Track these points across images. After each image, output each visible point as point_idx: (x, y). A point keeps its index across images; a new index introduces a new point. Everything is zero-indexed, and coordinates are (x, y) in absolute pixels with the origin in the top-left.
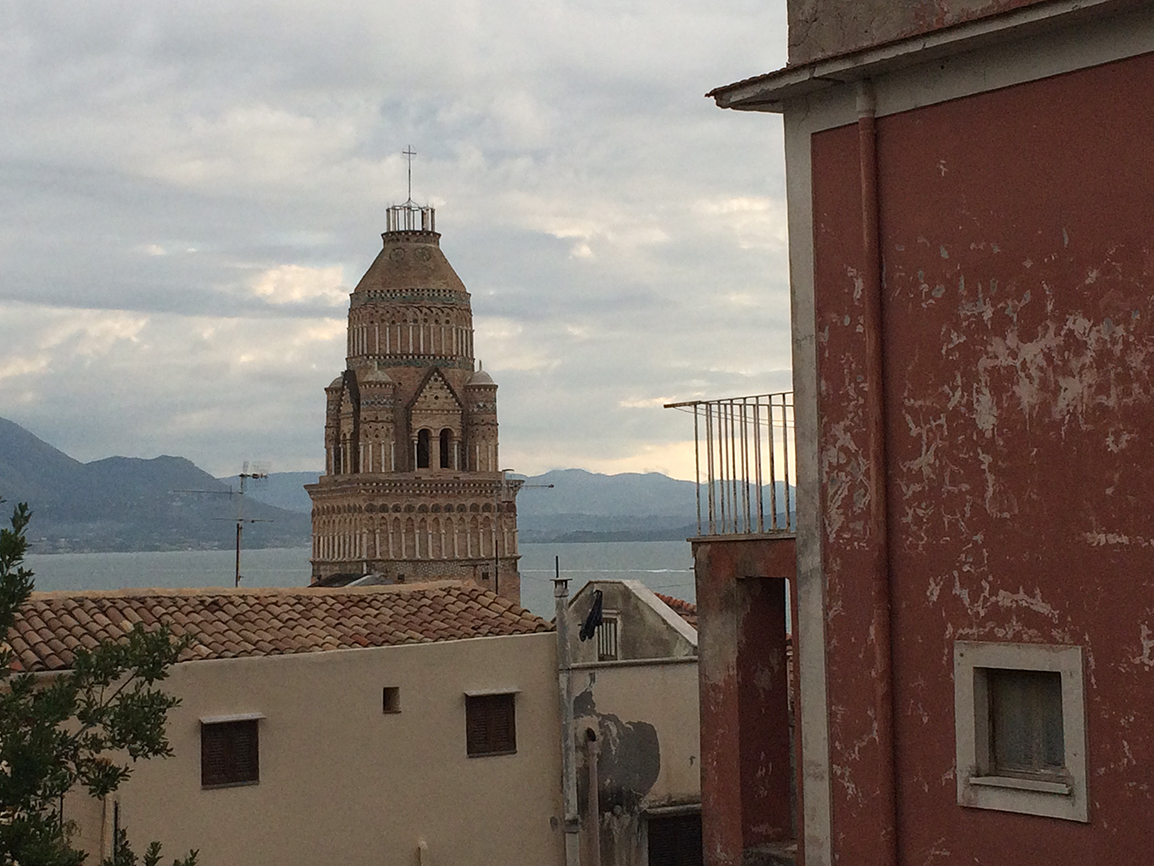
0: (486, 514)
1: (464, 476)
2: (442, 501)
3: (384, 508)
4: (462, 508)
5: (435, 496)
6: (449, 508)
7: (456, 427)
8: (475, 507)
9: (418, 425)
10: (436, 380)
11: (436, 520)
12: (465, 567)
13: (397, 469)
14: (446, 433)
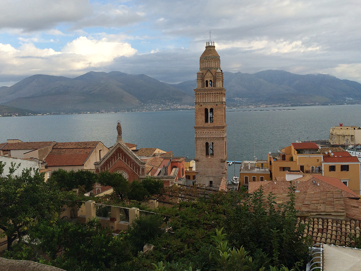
0: (217, 94)
2: (209, 92)
4: (213, 93)
10: (209, 72)
11: (208, 96)
12: (213, 103)
13: (202, 87)
14: (211, 81)
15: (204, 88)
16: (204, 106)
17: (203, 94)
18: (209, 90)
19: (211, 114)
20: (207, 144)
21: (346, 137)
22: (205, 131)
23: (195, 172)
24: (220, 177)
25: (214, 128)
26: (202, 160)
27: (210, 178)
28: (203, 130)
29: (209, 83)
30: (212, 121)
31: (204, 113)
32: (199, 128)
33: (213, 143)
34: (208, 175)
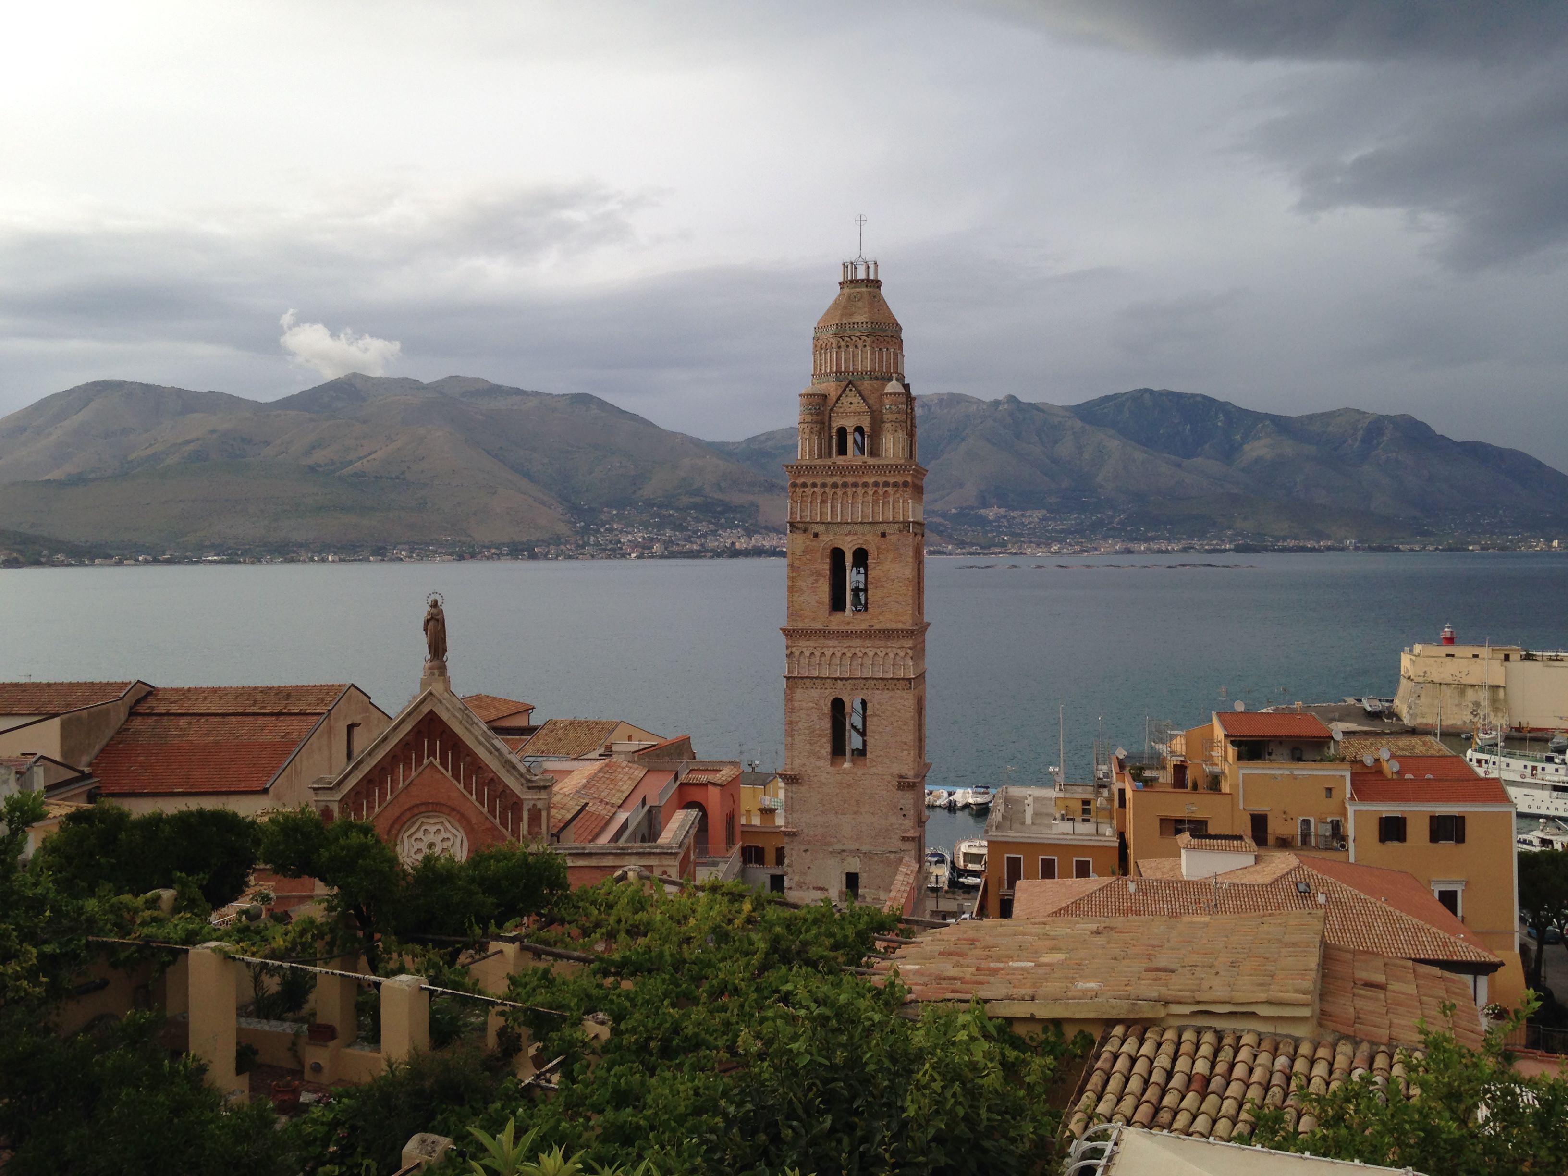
0: (886, 489)
1: (871, 461)
2: (850, 480)
3: (804, 485)
4: (865, 485)
5: (845, 475)
6: (855, 485)
7: (866, 423)
8: (876, 484)
9: (836, 424)
10: (851, 390)
11: (845, 493)
12: (867, 528)
13: (820, 456)
14: (859, 429)
15: (828, 462)
16: (828, 540)
17: (824, 485)
18: (852, 469)
19: (858, 573)
20: (838, 706)
21: (1470, 693)
22: (832, 647)
23: (784, 832)
24: (892, 856)
25: (868, 634)
26: (815, 779)
27: (850, 860)
28: (822, 641)
29: (850, 439)
30: (862, 607)
31: (825, 567)
32: (806, 634)
33: (864, 703)
34: (838, 847)
